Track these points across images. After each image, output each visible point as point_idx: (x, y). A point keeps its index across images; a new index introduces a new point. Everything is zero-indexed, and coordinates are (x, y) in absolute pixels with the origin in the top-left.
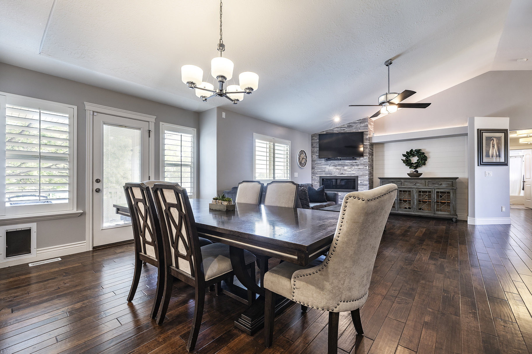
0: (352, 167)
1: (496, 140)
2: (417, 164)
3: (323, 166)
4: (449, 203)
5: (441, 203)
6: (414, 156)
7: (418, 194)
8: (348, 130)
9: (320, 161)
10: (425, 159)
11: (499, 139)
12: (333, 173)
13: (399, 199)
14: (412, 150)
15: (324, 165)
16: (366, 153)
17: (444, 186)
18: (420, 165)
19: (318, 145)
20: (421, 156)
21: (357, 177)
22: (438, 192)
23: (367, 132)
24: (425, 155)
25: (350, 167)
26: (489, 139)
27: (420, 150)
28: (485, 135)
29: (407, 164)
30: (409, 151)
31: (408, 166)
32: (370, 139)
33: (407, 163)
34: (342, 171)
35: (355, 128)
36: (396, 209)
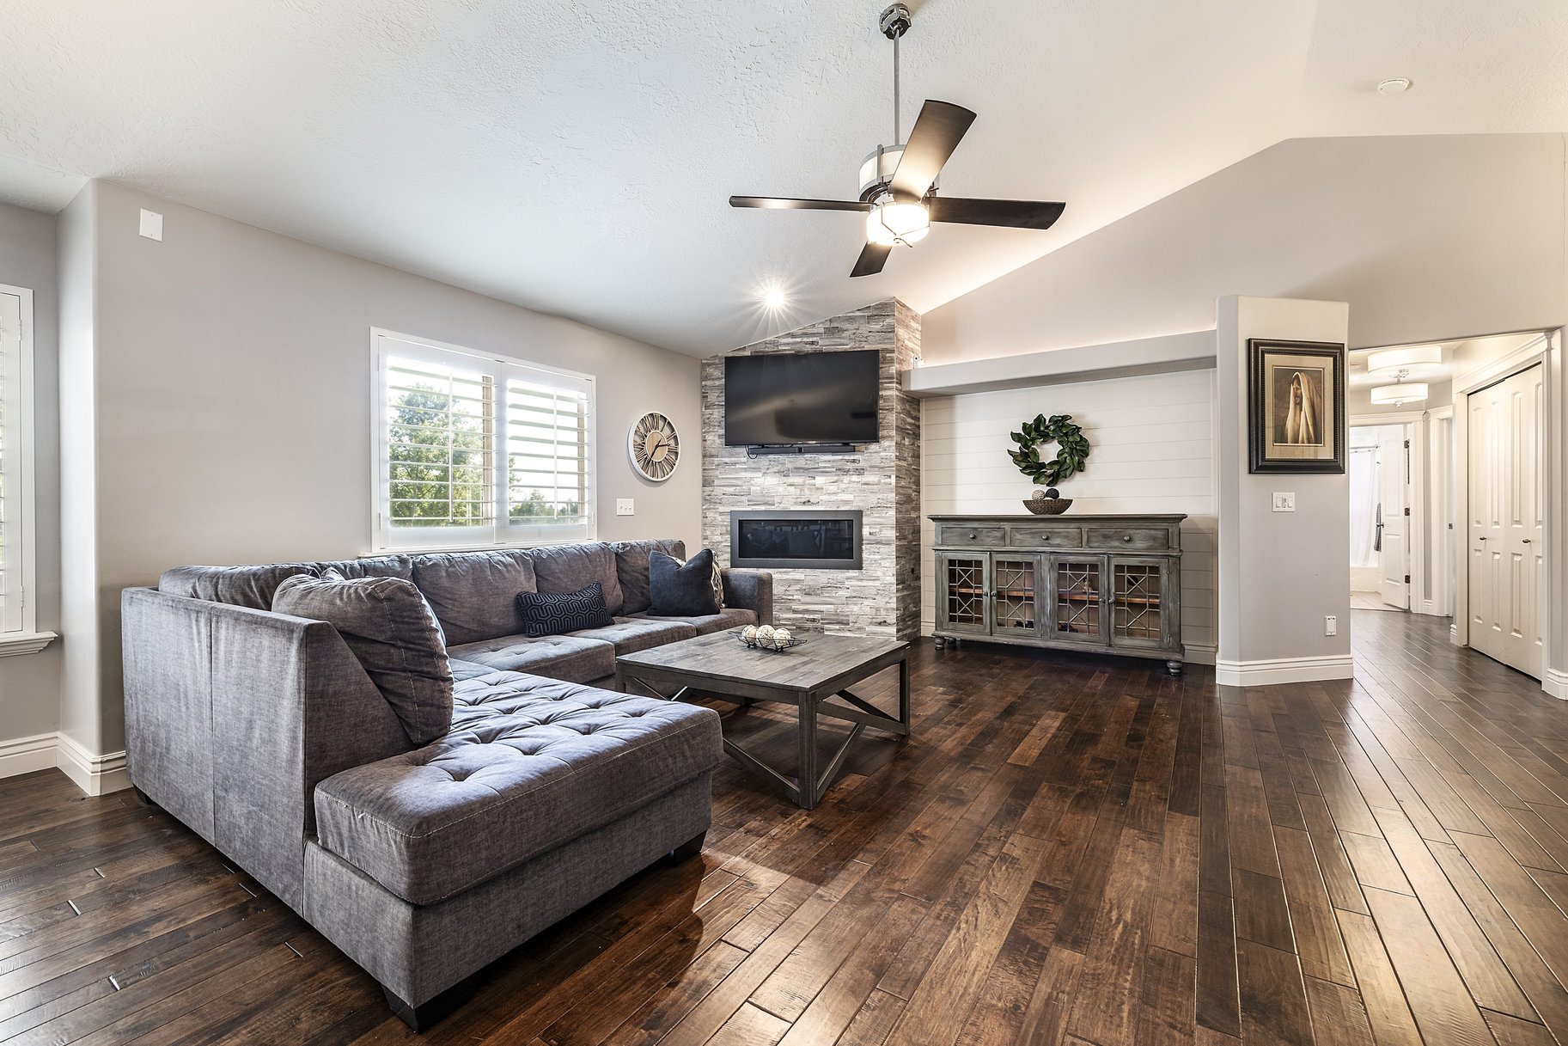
0: (842, 477)
1: (1308, 382)
2: (1056, 467)
3: (743, 475)
4: (1156, 606)
5: (1131, 605)
6: (1046, 438)
7: (1056, 575)
8: (826, 344)
9: (731, 455)
10: (1082, 451)
11: (1316, 377)
12: (776, 500)
13: (994, 592)
14: (1039, 420)
15: (745, 470)
16: (888, 428)
17: (1139, 545)
18: (1068, 473)
19: (723, 399)
20: (1071, 439)
21: (859, 513)
22: (1119, 568)
23: (892, 351)
24: (1081, 437)
25: (835, 478)
26: (1287, 377)
27: (1065, 418)
28: (1272, 361)
29: (1024, 469)
30: (1030, 421)
31: (1029, 474)
32: (901, 378)
33: (1024, 465)
34: (807, 492)
35: (852, 336)
36: (985, 629)
